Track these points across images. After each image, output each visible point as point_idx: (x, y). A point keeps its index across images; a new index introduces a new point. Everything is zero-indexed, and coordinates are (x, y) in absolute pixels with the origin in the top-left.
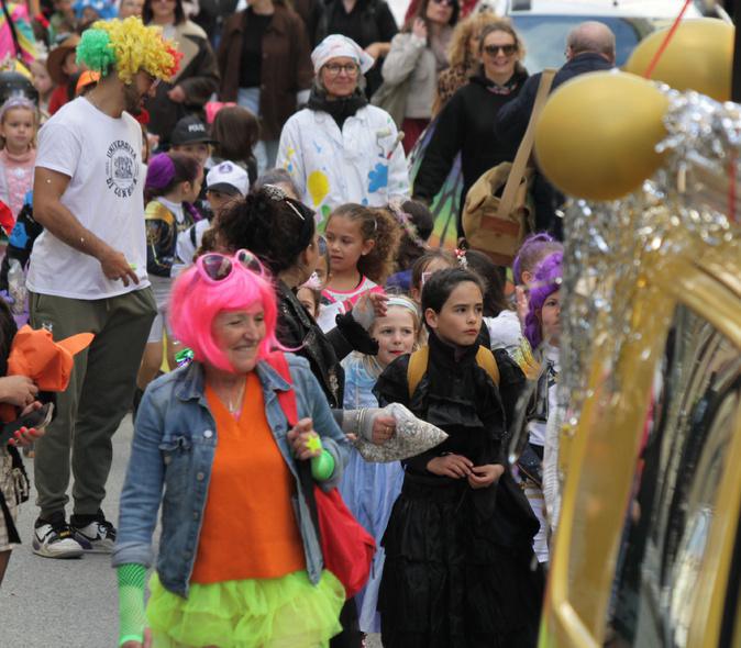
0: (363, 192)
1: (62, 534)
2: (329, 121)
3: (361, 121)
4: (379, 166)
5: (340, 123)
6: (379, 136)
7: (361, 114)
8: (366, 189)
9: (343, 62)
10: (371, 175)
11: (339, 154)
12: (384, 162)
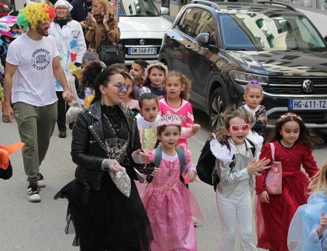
0: (68, 48)
1: (34, 192)
2: (58, 26)
3: (69, 26)
4: (73, 40)
5: (61, 27)
6: (72, 32)
7: (68, 24)
8: (69, 47)
9: (61, 7)
10: (71, 43)
11: (61, 37)
12: (75, 39)
